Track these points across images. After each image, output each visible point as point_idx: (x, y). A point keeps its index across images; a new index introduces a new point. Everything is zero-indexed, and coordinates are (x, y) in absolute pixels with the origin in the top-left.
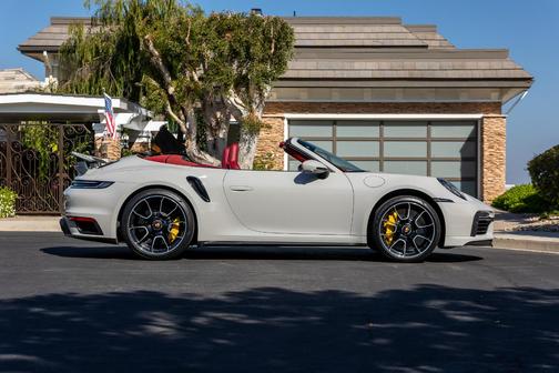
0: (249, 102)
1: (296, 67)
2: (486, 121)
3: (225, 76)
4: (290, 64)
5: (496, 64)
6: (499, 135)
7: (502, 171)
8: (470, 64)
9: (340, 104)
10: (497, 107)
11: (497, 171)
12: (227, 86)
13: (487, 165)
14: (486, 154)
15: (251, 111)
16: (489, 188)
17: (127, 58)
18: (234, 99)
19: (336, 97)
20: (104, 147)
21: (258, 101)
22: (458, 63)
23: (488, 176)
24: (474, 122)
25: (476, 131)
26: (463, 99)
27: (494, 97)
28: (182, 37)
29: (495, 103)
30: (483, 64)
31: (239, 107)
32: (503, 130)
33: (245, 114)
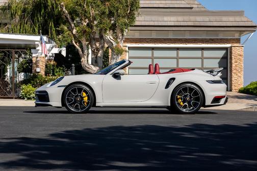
0: (116, 38)
1: (140, 20)
2: (233, 48)
3: (105, 25)
4: (137, 19)
5: (238, 19)
6: (240, 55)
7: (242, 75)
8: (224, 19)
9: (155, 39)
10: (238, 41)
11: (239, 74)
12: (106, 30)
13: (234, 71)
14: (233, 65)
15: (118, 43)
16: (235, 83)
17: (40, 14)
18: (109, 36)
19: (154, 36)
20: (37, 61)
21: (121, 37)
22: (218, 18)
23: (234, 77)
24: (226, 49)
25: (227, 53)
26: (220, 37)
27: (236, 36)
28: (82, 4)
29: (237, 39)
30: (231, 19)
31: (112, 41)
32: (242, 53)
33: (115, 44)
